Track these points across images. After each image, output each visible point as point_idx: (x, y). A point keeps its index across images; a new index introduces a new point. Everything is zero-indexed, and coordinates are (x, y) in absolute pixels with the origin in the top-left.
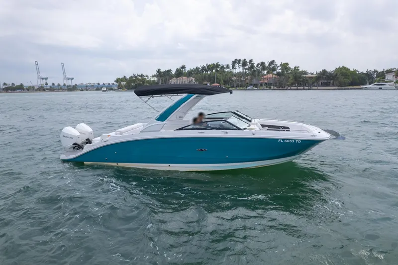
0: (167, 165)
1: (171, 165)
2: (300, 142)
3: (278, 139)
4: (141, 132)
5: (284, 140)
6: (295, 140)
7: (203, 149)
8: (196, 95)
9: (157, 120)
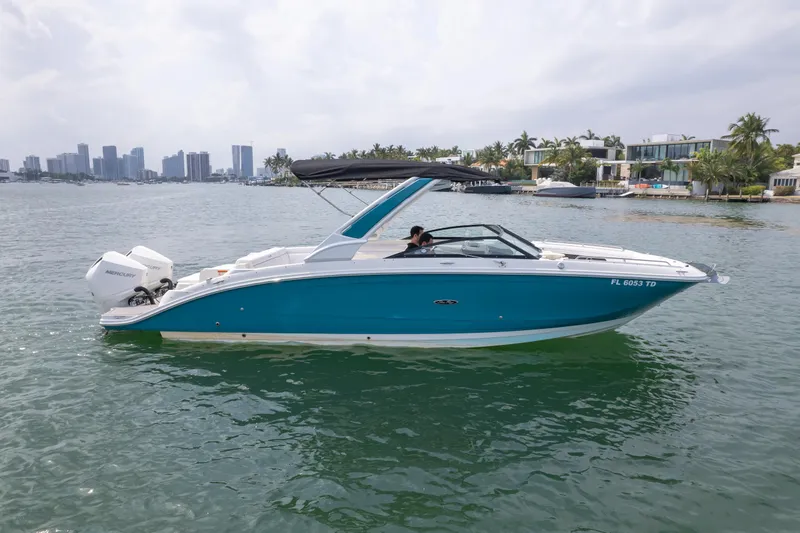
0: (365, 336)
1: (373, 336)
2: (654, 284)
3: (610, 279)
4: (307, 261)
5: (622, 280)
6: (645, 281)
7: (449, 301)
8: (436, 181)
9: (344, 234)
